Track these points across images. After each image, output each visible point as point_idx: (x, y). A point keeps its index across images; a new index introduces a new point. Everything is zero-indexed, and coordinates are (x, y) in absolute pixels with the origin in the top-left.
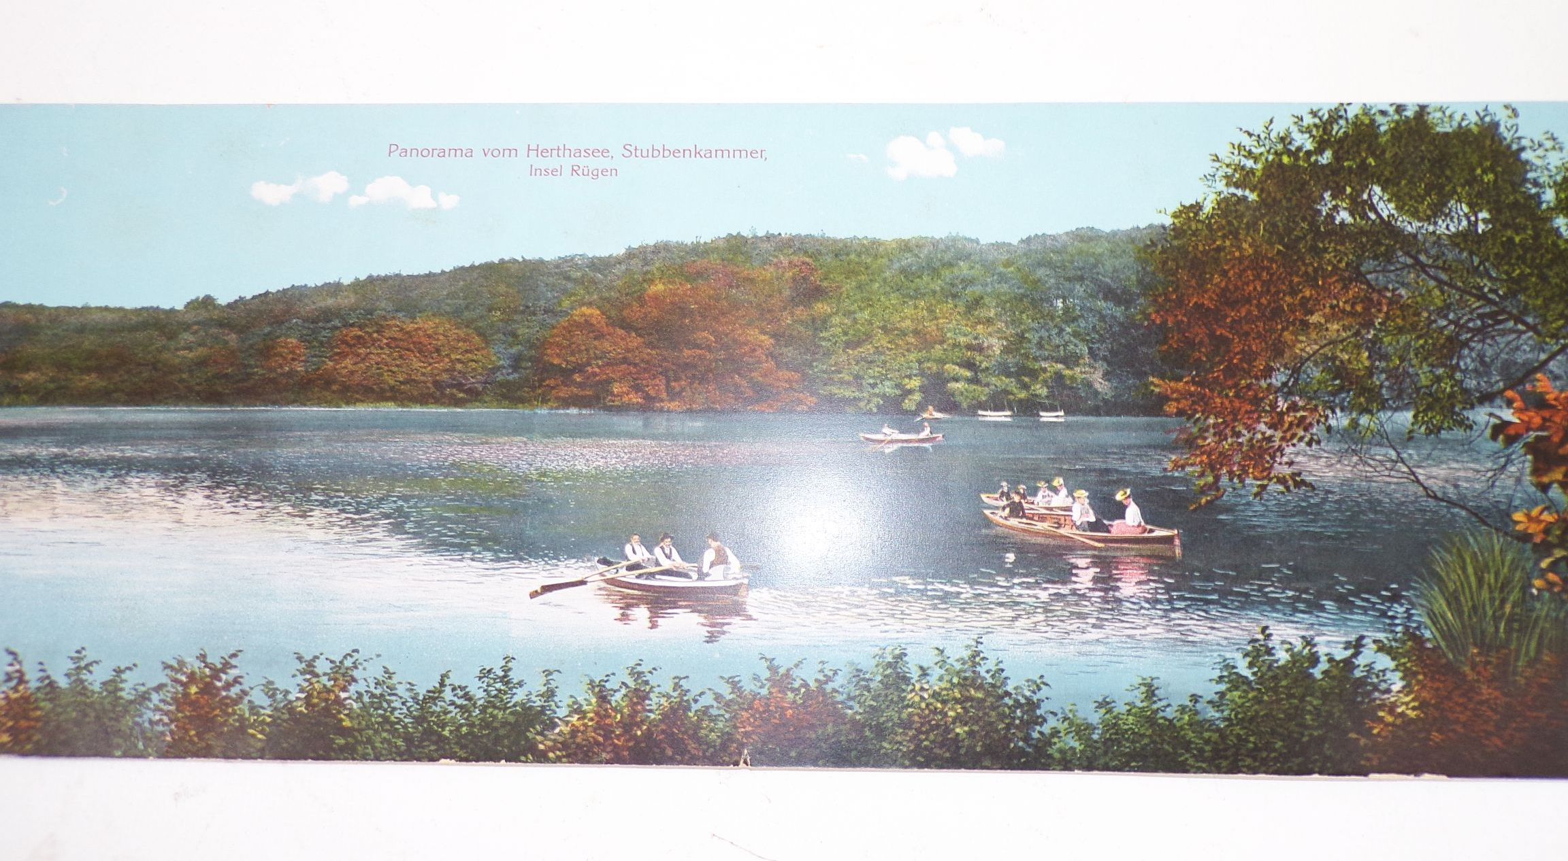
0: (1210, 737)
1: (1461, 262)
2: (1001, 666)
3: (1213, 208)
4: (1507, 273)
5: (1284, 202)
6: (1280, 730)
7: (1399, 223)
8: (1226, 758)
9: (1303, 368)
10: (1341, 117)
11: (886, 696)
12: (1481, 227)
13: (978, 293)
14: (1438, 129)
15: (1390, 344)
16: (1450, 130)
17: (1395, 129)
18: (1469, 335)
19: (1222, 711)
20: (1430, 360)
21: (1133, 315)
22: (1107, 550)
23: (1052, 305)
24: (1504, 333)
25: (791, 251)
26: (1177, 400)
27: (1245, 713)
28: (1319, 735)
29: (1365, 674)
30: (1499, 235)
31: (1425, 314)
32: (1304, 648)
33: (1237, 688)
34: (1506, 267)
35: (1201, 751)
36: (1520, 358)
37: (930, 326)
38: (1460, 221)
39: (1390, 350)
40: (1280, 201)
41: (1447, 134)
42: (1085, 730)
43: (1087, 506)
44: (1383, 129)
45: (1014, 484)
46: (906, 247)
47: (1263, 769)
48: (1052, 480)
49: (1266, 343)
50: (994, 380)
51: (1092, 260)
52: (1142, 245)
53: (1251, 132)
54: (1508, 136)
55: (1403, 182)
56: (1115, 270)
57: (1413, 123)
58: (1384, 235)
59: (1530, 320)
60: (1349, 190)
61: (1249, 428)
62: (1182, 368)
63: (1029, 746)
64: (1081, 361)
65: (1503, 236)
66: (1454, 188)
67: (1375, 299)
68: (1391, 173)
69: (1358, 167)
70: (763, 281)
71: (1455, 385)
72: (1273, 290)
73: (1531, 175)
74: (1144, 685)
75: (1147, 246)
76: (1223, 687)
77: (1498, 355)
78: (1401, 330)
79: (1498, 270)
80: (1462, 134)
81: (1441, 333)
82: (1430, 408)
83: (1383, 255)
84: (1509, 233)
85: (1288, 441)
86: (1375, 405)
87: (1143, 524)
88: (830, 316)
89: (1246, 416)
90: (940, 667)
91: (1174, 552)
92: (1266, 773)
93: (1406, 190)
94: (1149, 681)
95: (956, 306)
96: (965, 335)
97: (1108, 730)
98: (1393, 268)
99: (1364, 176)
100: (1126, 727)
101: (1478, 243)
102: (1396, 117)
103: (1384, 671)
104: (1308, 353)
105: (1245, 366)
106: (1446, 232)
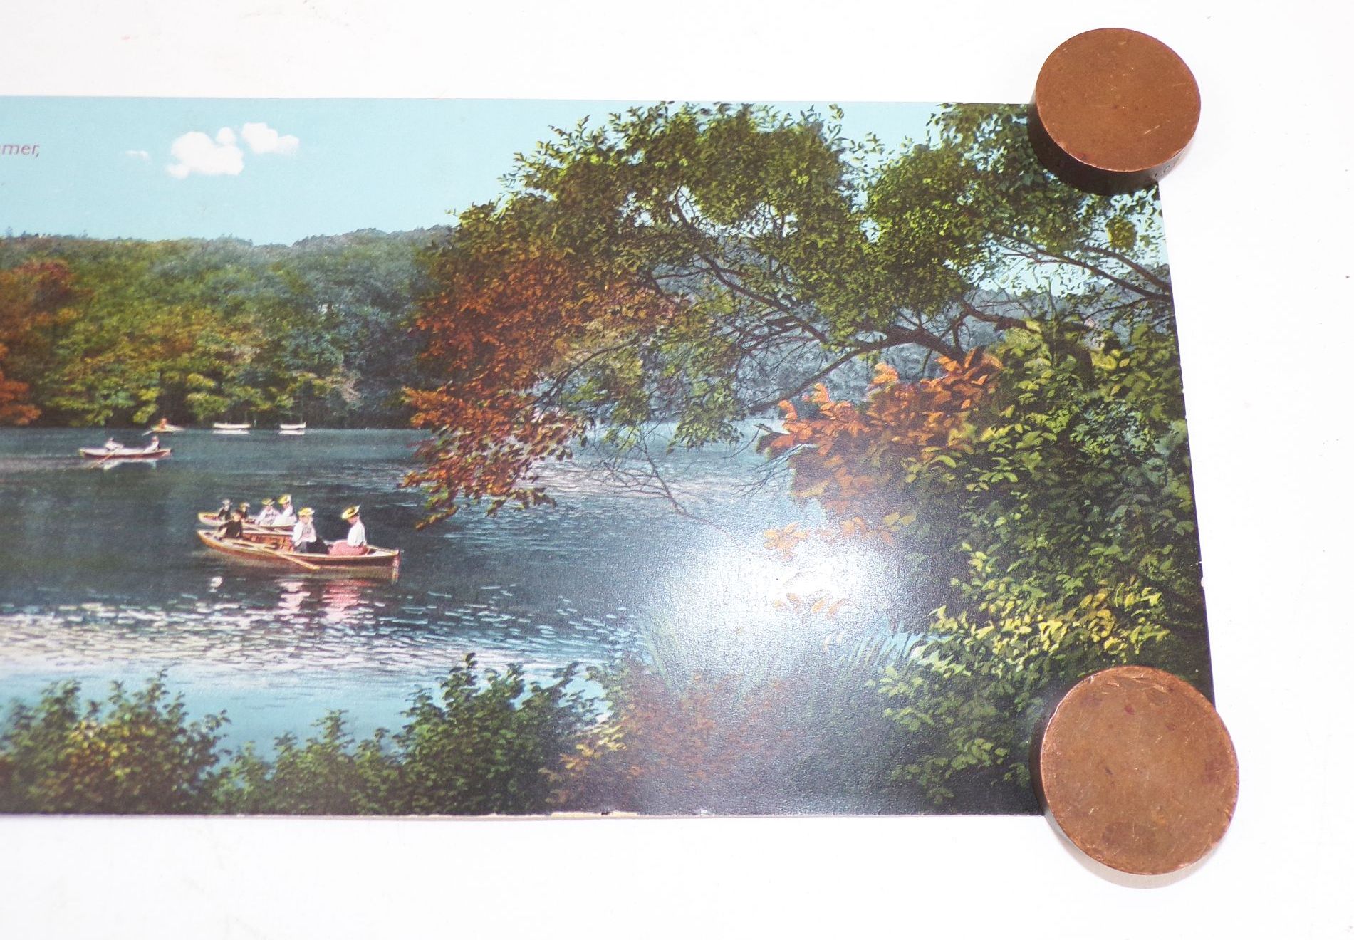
0: (389, 775)
1: (759, 267)
2: (182, 700)
3: (507, 209)
4: (804, 278)
5: (584, 204)
6: (465, 766)
7: (702, 226)
8: (401, 798)
9: (570, 377)
10: (660, 115)
11: (46, 735)
12: (787, 230)
13: (240, 298)
14: (759, 129)
15: (668, 352)
16: (770, 130)
17: (715, 128)
18: (754, 343)
19: (408, 746)
20: (708, 369)
21: (399, 322)
22: (321, 572)
23: (316, 311)
24: (789, 340)
25: (46, 252)
26: (427, 411)
27: (431, 748)
28: (506, 771)
29: (570, 703)
30: (803, 239)
31: (711, 321)
32: (509, 677)
33: (427, 721)
34: (804, 272)
35: (376, 790)
36: (802, 366)
37: (182, 333)
38: (765, 224)
39: (668, 358)
40: (581, 202)
41: (767, 134)
42: (259, 769)
43: (310, 525)
44: (702, 128)
45: (236, 502)
46: (172, 249)
47: (439, 808)
48: (279, 497)
49: (535, 351)
50: (238, 390)
51: (367, 263)
52: (422, 247)
53: (563, 130)
54: (829, 137)
55: (714, 184)
56: (389, 274)
57: (735, 123)
58: (684, 238)
59: (818, 327)
60: (655, 191)
61: (497, 440)
62: (439, 377)
63: (194, 788)
64: (335, 370)
65: (807, 240)
66: (765, 190)
67: (662, 304)
68: (703, 174)
69: (669, 167)
70: (9, 285)
71: (729, 395)
72: (553, 295)
73: (846, 177)
74: (331, 719)
75: (428, 249)
76: (413, 720)
77: (779, 363)
78: (682, 337)
79: (796, 275)
80: (784, 137)
81: (724, 340)
82: (697, 419)
83: (678, 258)
84: (813, 237)
85: (537, 454)
86: (640, 416)
87: (365, 544)
88: (74, 322)
89: (497, 428)
90: (114, 703)
91: (391, 574)
92: (440, 813)
93: (715, 192)
94: (337, 714)
95: (214, 312)
96: (217, 343)
97: (283, 770)
98: (687, 273)
99: (674, 177)
100: (303, 766)
101: (780, 247)
102: (719, 116)
103: (592, 700)
104: (578, 361)
105: (507, 374)
106: (749, 236)
